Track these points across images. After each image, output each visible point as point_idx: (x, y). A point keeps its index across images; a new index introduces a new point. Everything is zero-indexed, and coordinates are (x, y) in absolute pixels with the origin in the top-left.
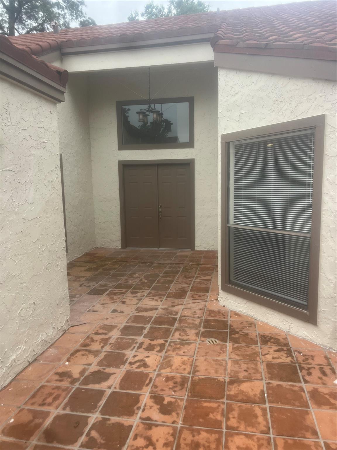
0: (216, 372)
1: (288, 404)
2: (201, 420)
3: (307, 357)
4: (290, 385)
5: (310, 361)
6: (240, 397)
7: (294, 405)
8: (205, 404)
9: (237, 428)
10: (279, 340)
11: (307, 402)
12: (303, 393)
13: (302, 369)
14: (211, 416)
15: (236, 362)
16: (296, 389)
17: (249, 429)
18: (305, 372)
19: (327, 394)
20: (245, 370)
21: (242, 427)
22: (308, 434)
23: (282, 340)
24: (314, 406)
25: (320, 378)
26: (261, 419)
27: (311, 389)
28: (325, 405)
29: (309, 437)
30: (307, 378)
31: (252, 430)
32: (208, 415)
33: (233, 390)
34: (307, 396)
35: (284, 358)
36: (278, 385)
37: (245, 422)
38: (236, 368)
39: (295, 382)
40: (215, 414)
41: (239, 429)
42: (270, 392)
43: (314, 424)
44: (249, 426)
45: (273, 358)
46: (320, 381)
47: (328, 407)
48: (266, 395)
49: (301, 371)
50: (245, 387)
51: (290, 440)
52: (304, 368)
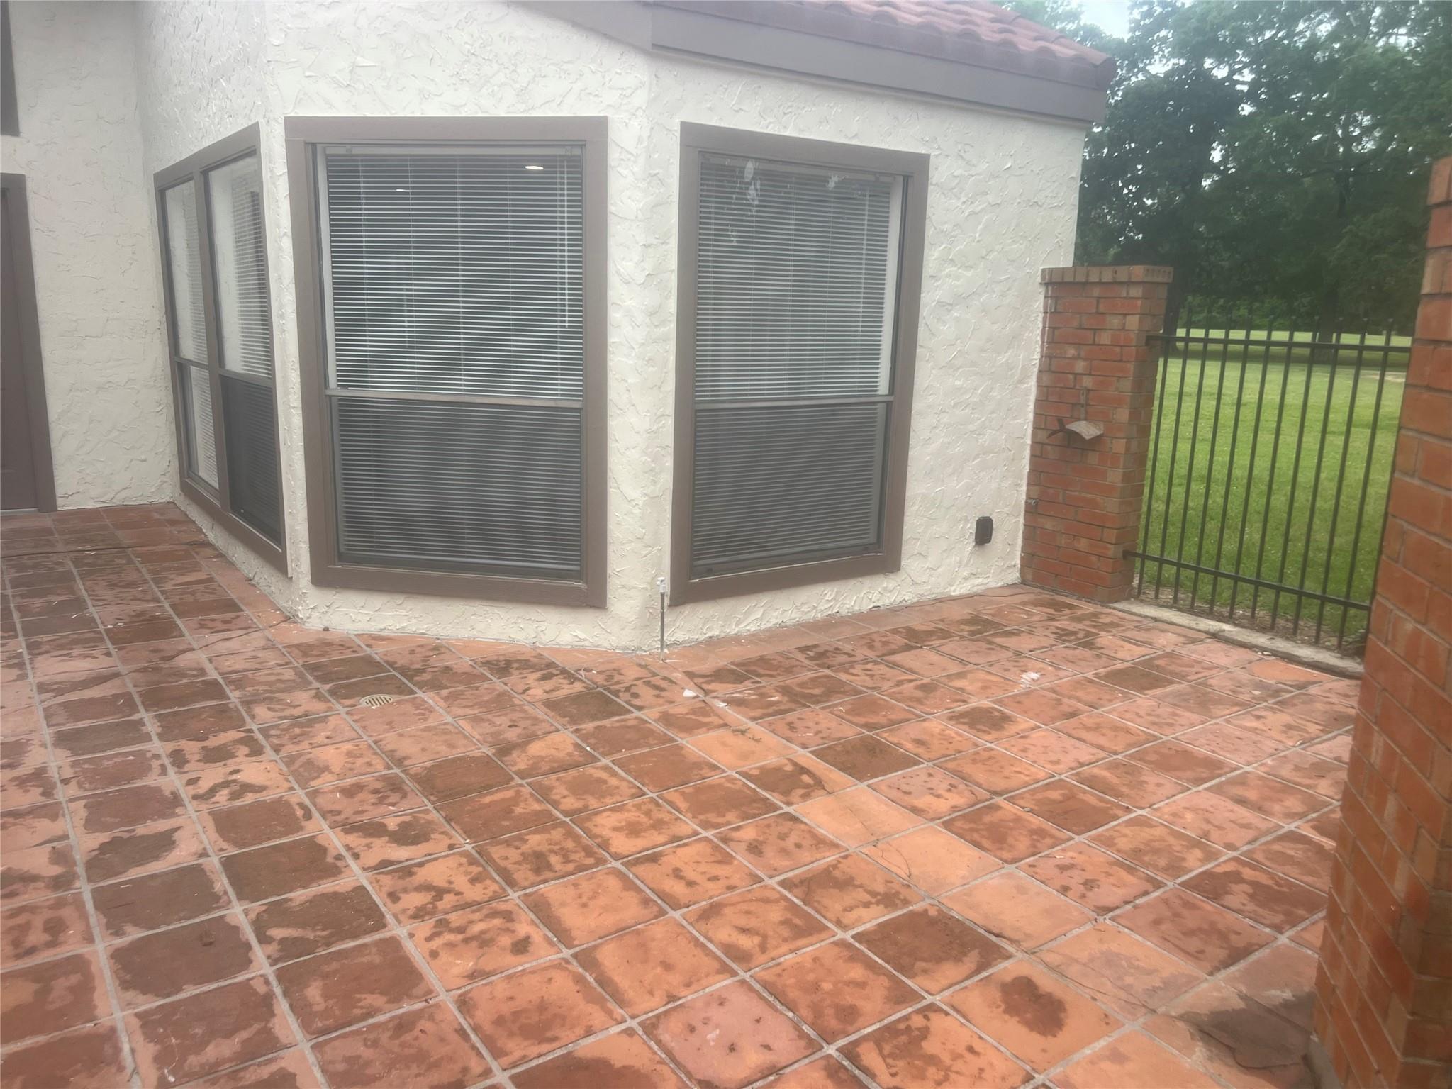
0: (452, 746)
1: (639, 746)
2: (505, 823)
3: (608, 673)
4: (618, 721)
5: (617, 678)
6: (546, 767)
7: (650, 746)
8: (487, 800)
9: (586, 808)
10: (528, 661)
11: (665, 734)
12: (648, 725)
13: (616, 693)
14: (518, 810)
15: (476, 720)
16: (631, 723)
17: (608, 800)
18: (627, 696)
19: (687, 714)
20: (510, 726)
21: (593, 803)
22: (706, 772)
23: (535, 660)
24: (682, 735)
25: (658, 696)
26: (613, 782)
27: (657, 715)
28: (698, 728)
29: (709, 775)
30: (637, 702)
31: (614, 800)
32: (511, 811)
33: (520, 761)
34: (659, 728)
35: (567, 687)
36: (596, 728)
37: (593, 794)
38: (486, 728)
39: (621, 715)
40: (522, 805)
41: (591, 807)
42: (592, 741)
43: (701, 757)
44: (604, 797)
45: (547, 692)
46: (661, 701)
47: (704, 729)
48: (588, 749)
49: (618, 697)
50: (536, 748)
51: (687, 789)
52: (619, 691)
